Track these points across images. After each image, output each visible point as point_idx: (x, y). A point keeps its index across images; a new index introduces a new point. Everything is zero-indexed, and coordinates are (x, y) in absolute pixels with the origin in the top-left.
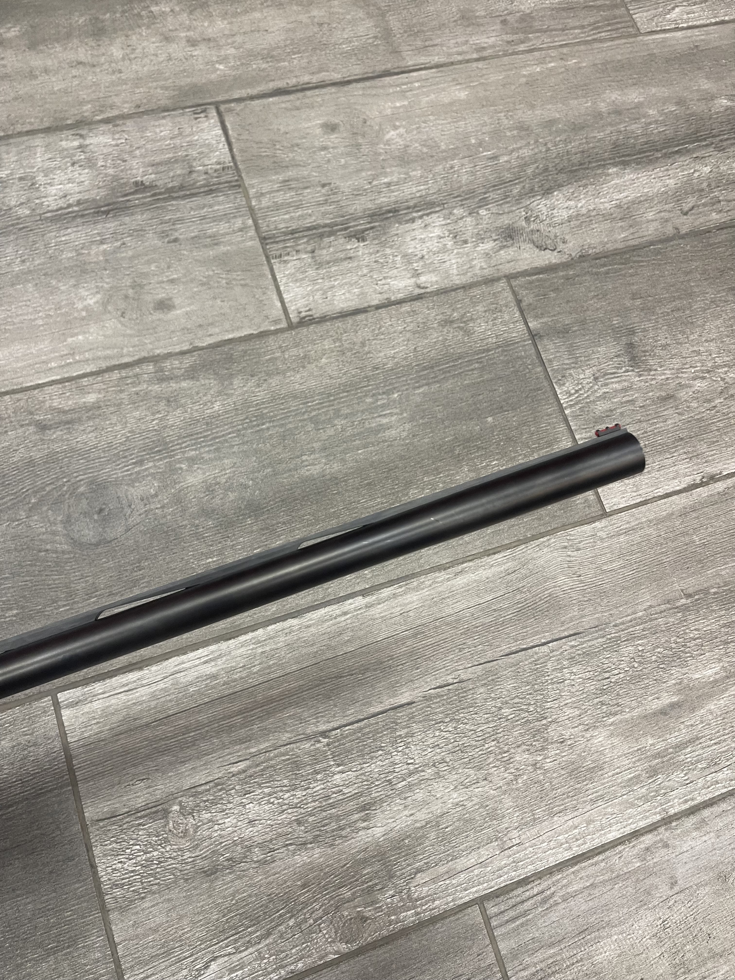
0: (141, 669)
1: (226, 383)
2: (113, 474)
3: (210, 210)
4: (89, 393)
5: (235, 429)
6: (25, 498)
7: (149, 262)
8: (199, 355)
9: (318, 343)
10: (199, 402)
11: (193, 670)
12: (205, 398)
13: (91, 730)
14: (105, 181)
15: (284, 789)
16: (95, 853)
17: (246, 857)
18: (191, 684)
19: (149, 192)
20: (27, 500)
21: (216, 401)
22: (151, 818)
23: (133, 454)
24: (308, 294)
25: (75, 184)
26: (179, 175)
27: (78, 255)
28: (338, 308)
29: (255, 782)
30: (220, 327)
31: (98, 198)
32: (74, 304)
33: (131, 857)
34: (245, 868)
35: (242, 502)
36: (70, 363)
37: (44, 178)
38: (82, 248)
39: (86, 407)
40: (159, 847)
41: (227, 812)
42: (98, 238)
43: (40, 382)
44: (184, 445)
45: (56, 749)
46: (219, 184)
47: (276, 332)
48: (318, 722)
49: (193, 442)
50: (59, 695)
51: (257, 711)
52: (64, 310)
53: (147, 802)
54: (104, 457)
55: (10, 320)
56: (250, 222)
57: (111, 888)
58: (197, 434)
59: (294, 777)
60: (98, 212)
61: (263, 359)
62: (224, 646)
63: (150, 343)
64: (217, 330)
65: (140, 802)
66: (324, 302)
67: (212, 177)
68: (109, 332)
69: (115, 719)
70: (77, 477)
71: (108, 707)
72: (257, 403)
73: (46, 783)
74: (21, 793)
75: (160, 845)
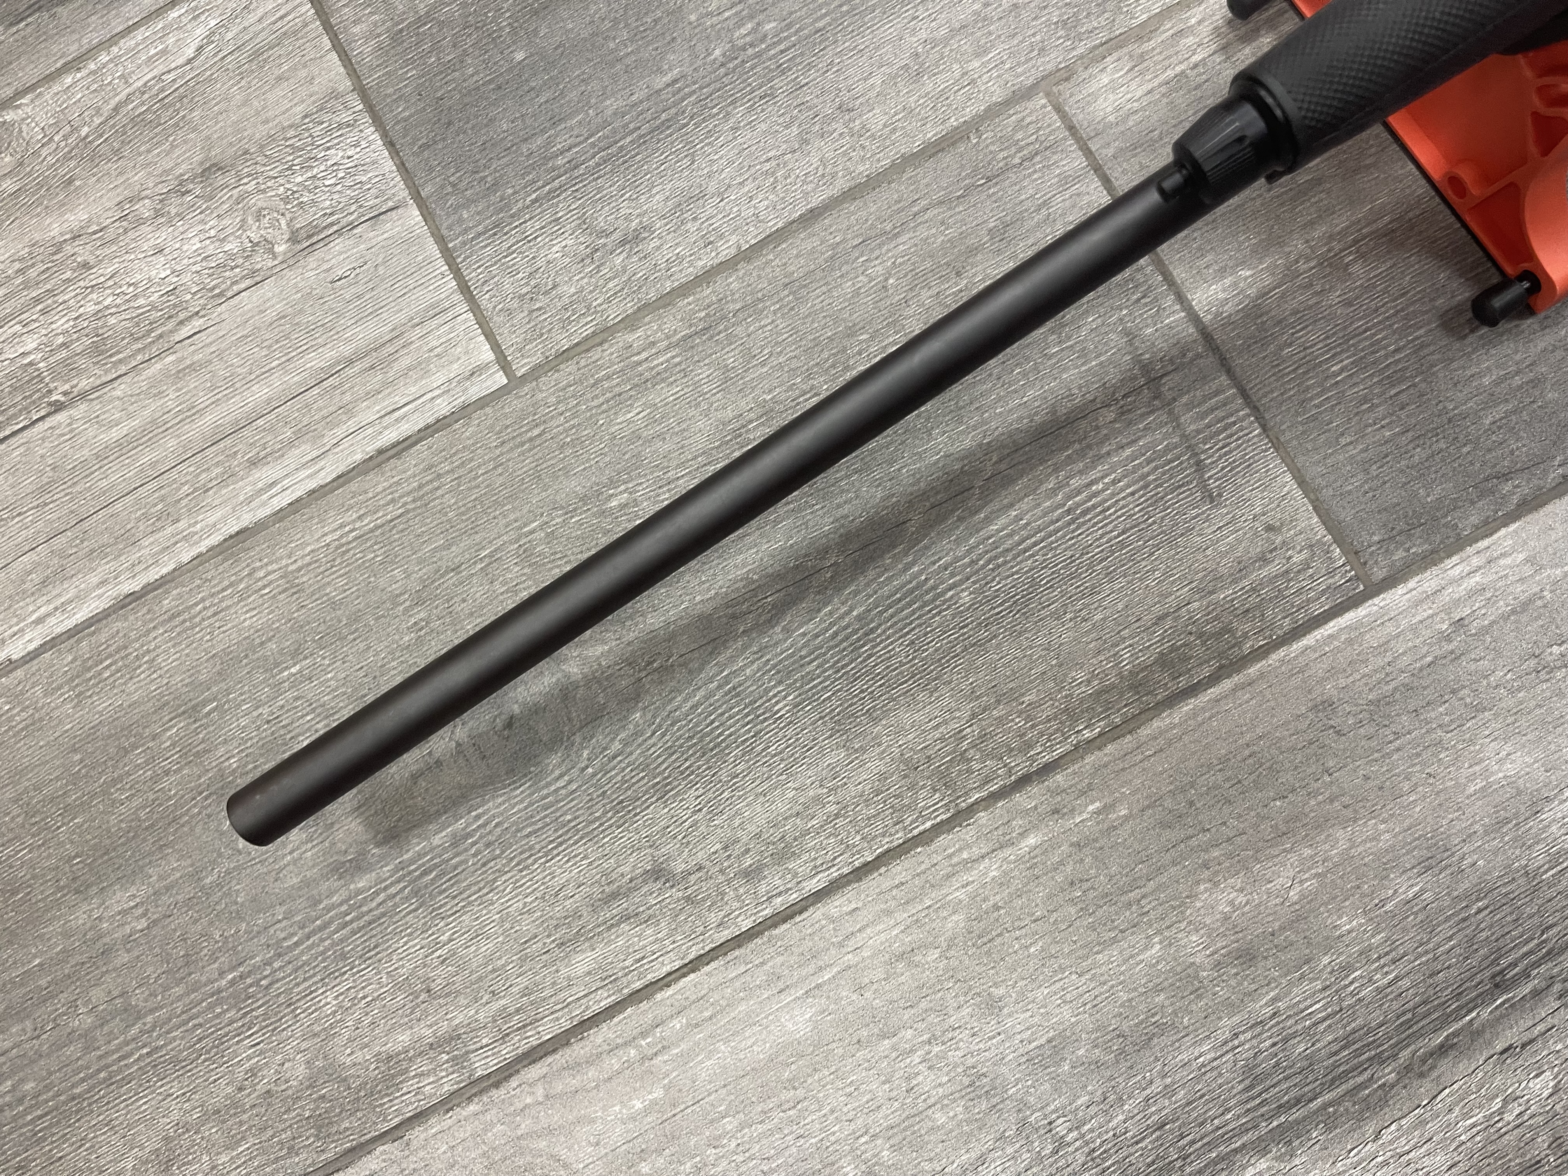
0: (380, 452)
1: (320, 1063)
2: (504, 802)
4: (589, 973)
5: (287, 958)
6: (654, 717)
10: (369, 1004)
11: (293, 466)
12: (357, 1015)
13: (439, 337)
15: (113, 310)
16: (390, 163)
17: (161, 201)
18: (291, 444)
20: (649, 716)
21: (335, 1012)
22: (316, 227)
23: (475, 855)
29: (161, 310)
33: (335, 168)
34: (160, 186)
36: (643, 1035)
39: (587, 940)
40: (295, 189)
41: (199, 258)
43: (692, 976)
44: (382, 896)
45: (487, 296)
48: (70, 424)
49: (365, 909)
50: (506, 381)
51: (173, 422)
52: (688, 1165)
53: (326, 248)
54: (527, 836)
55: (791, 1113)
57: (356, 121)
58: (360, 929)
59: (100, 332)
62: (246, 519)
63: (492, 1125)
65: (338, 244)
68: (582, 1133)
69: (405, 362)
70: (570, 782)
71: (422, 378)
72: (250, 1029)
73: (489, 244)
74: (524, 222)
75: (294, 192)
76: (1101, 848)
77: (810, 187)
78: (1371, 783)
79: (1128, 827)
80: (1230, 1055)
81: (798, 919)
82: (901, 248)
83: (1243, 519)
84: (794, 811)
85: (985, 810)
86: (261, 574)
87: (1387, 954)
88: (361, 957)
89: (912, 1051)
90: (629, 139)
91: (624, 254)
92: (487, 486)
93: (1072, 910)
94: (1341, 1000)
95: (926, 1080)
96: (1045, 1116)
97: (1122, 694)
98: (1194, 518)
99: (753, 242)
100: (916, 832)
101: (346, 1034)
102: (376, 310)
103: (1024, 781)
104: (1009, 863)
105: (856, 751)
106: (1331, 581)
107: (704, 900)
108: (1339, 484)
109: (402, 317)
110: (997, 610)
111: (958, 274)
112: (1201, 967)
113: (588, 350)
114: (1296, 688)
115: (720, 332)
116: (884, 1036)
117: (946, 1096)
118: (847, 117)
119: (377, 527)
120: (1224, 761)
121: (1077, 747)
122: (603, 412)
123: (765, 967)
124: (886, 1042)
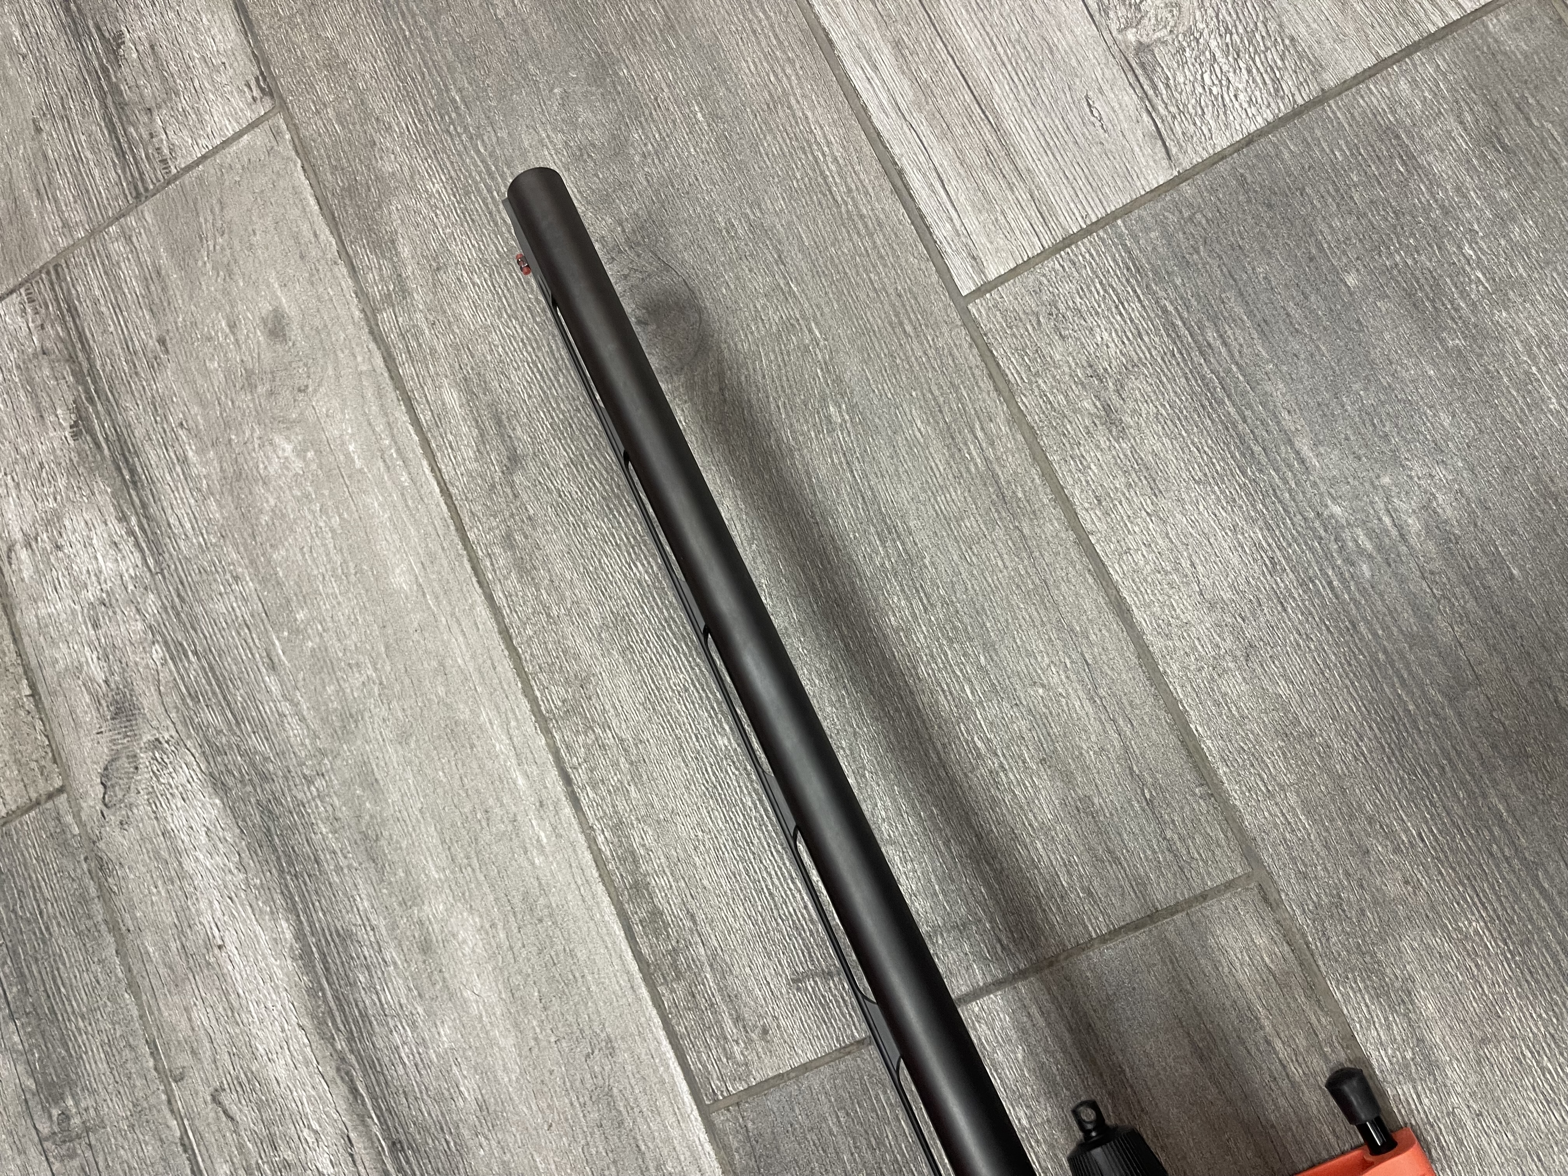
0: (901, 173)
1: (392, 184)
3: (102, 301)
4: (444, 404)
5: (468, 145)
7: (207, 374)
8: (351, 242)
9: (302, 52)
10: (432, 220)
11: (891, 85)
12: (424, 211)
13: (1016, 219)
14: (80, 488)
16: (1225, 144)
18: (915, 79)
19: (86, 409)
21: (427, 191)
22: (1154, 70)
24: (222, 96)
25: (93, 534)
26: (52, 368)
27: (212, 494)
28: (238, 41)
30: (300, 223)
31: (109, 490)
32: (296, 475)
33: (1224, 83)
35: (593, 94)
36: (398, 451)
37: (90, 588)
38: (199, 490)
39: (468, 401)
40: (1201, 41)
42: (178, 469)
43: (437, 490)
45: (1057, 266)
46: (57, 300)
47: (294, 128)
50: (964, 293)
52: (310, 489)
53: (1126, 85)
54: (549, 344)
55: (340, 571)
56: (113, 229)
57: (1282, 98)
58: (486, 205)
60: (134, 483)
61: (342, 135)
62: (843, 46)
63: (344, 330)
64: (305, 227)
65: (1130, 99)
66: (231, 65)
67: (48, 314)
68: (336, 403)
69: (992, 188)
71: (973, 206)
72: (419, 121)
73: (1117, 264)
74: (1140, 300)
75: (1198, 42)
76: (511, 839)
77: (1157, 609)
78: (547, 1075)
79: (526, 864)
80: (360, 922)
81: (474, 579)
82: (1077, 704)
83: (775, 1006)
84: (554, 578)
85: (547, 744)
86: (789, 71)
87: (422, 1060)
88: (466, 209)
89: (376, 670)
90: (1232, 410)
91: (1093, 410)
92: (857, 284)
93: (467, 810)
94: (393, 1017)
95: (357, 679)
96: (327, 771)
97: (632, 873)
98: (779, 962)
99: (1098, 548)
100: (533, 683)
101: (411, 203)
102: (1050, 149)
103: (567, 780)
104: (505, 761)
105: (599, 635)
106: (715, 1077)
107: (492, 499)
108: (801, 1101)
109: (1043, 178)
110: (709, 770)
111: (1043, 761)
112: (421, 910)
113: (991, 376)
114: (626, 1026)
115: (999, 513)
116: (387, 647)
117: (344, 693)
118: (1238, 653)
119: (825, 178)
120: (572, 954)
121: (591, 828)
122: (924, 395)
123: (440, 551)
124: (383, 649)
